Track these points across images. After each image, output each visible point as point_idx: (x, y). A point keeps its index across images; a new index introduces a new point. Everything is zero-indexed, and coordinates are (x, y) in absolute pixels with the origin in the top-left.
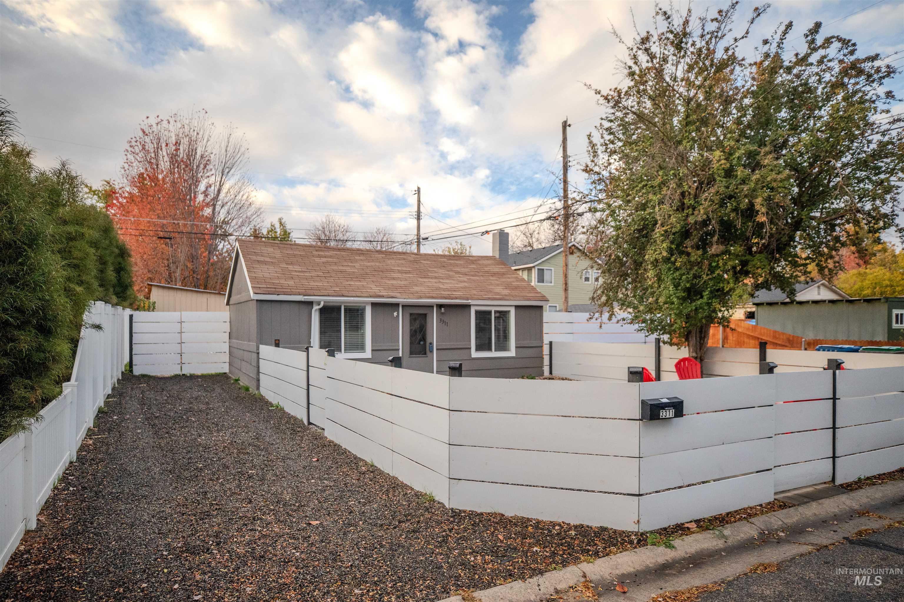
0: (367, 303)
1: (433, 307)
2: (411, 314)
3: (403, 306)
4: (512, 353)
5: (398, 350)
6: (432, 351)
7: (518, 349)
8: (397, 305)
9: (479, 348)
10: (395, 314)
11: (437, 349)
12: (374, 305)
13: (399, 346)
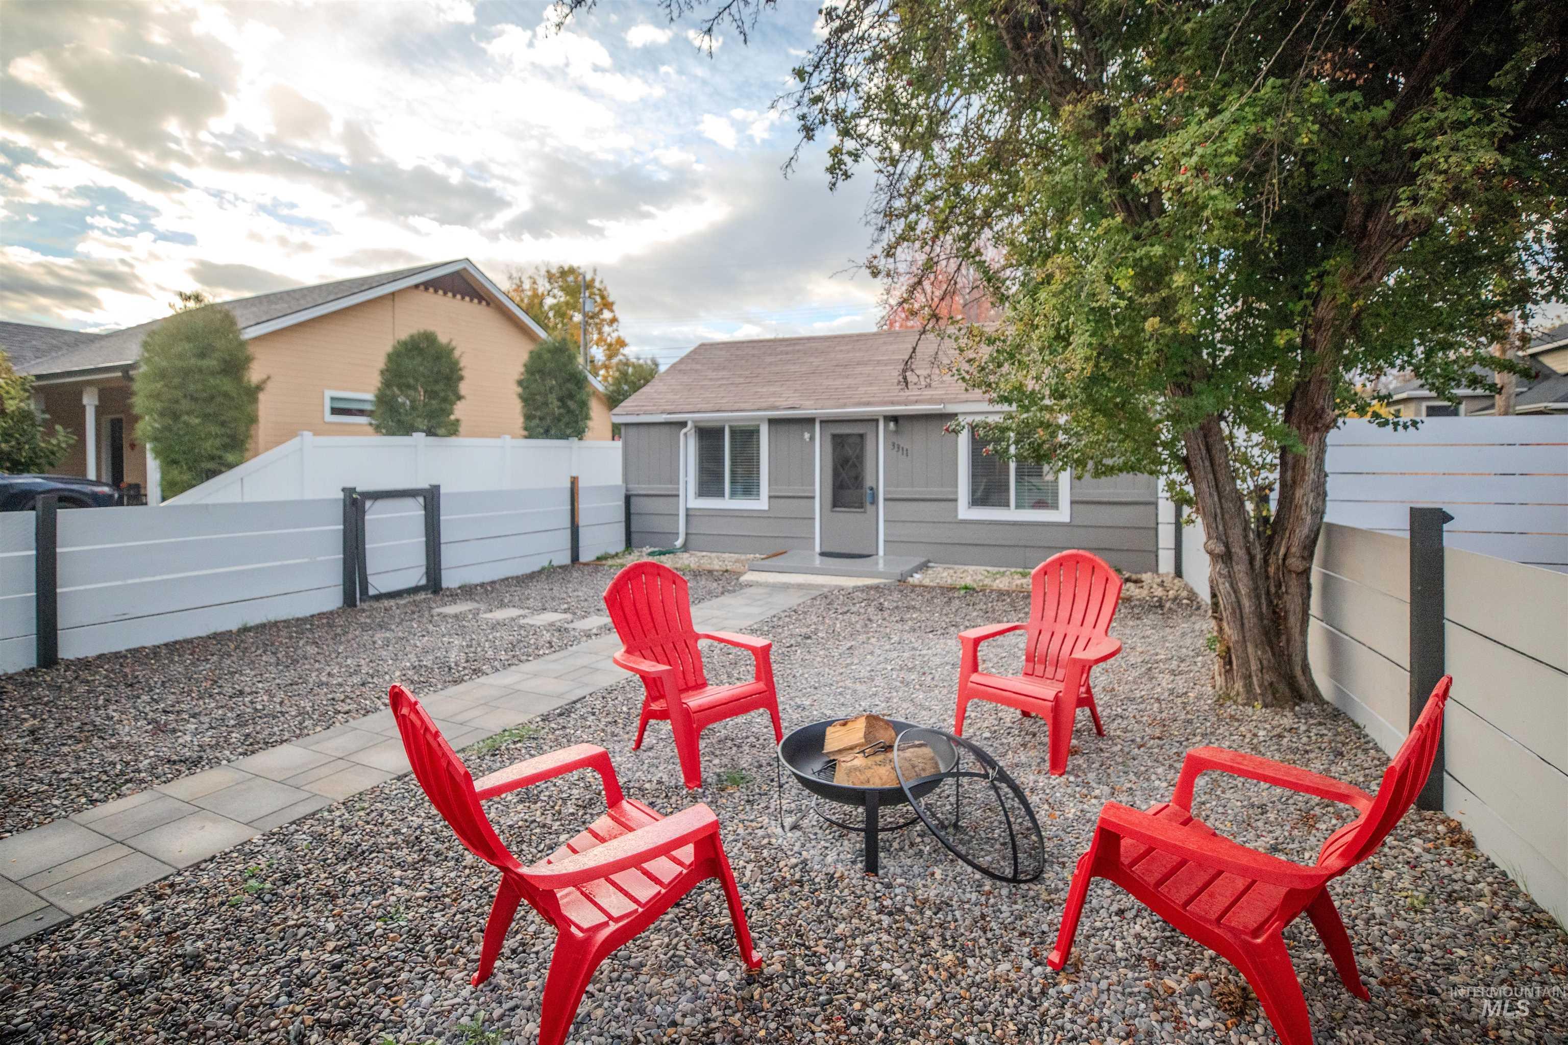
0: (761, 419)
1: (877, 421)
2: (834, 436)
3: (822, 422)
4: (1062, 514)
5: (813, 498)
6: (874, 501)
7: (1075, 506)
8: (810, 421)
9: (979, 500)
10: (807, 436)
11: (885, 500)
12: (772, 422)
13: (814, 491)
